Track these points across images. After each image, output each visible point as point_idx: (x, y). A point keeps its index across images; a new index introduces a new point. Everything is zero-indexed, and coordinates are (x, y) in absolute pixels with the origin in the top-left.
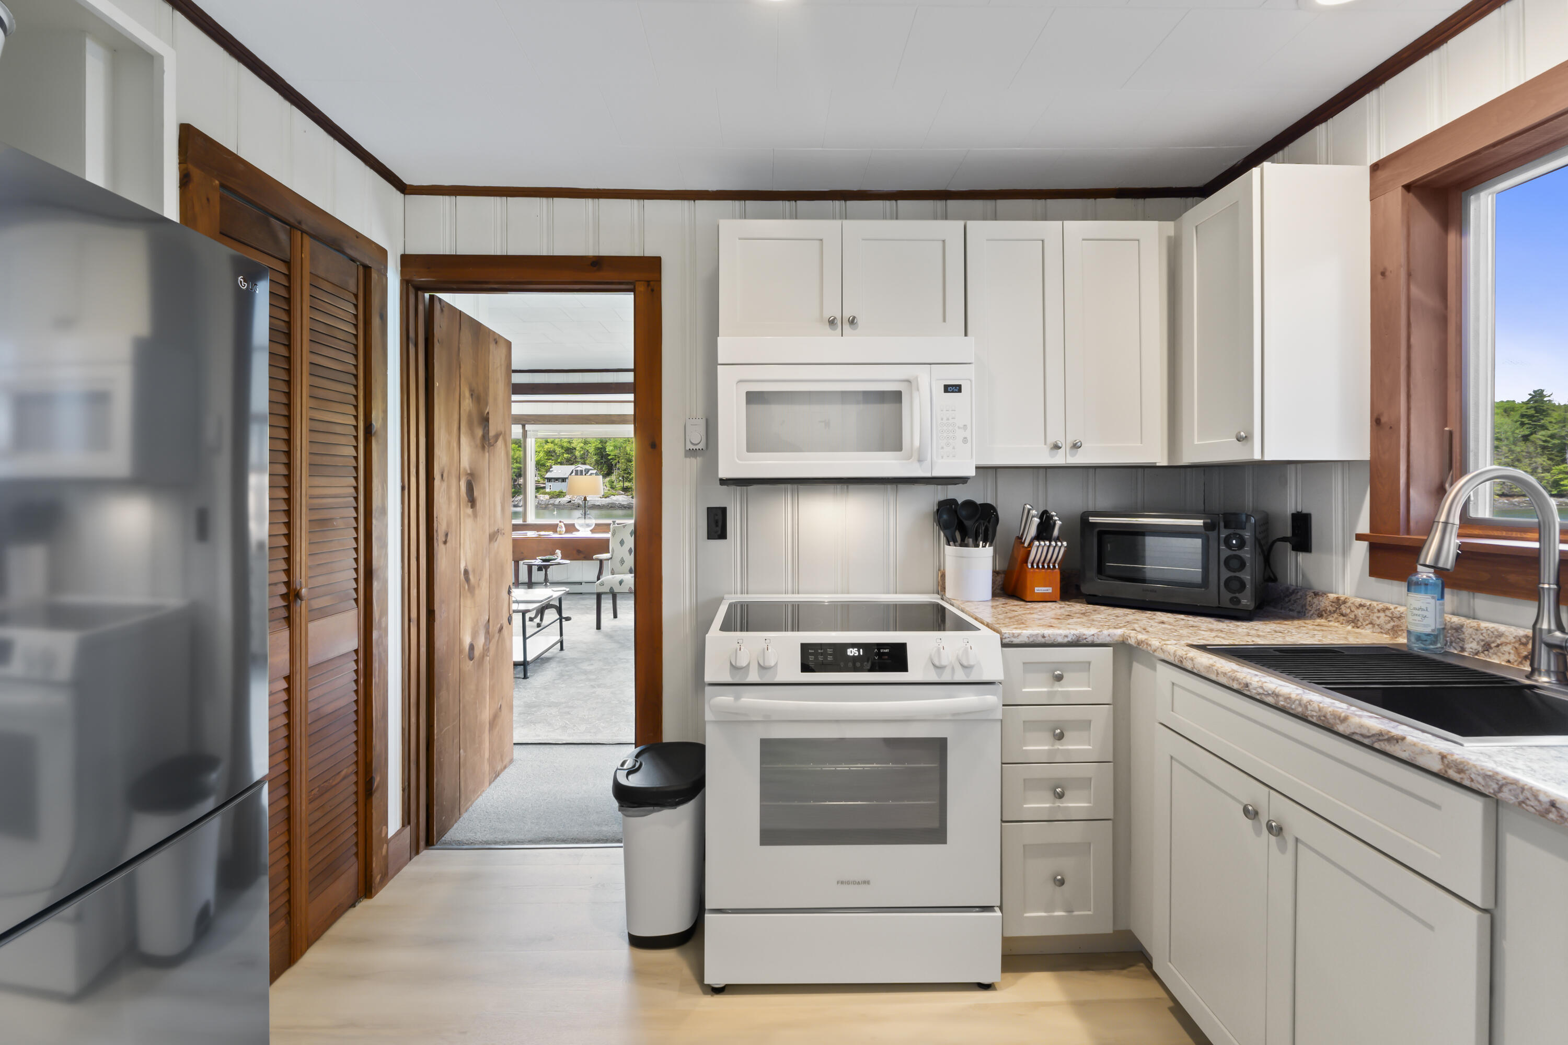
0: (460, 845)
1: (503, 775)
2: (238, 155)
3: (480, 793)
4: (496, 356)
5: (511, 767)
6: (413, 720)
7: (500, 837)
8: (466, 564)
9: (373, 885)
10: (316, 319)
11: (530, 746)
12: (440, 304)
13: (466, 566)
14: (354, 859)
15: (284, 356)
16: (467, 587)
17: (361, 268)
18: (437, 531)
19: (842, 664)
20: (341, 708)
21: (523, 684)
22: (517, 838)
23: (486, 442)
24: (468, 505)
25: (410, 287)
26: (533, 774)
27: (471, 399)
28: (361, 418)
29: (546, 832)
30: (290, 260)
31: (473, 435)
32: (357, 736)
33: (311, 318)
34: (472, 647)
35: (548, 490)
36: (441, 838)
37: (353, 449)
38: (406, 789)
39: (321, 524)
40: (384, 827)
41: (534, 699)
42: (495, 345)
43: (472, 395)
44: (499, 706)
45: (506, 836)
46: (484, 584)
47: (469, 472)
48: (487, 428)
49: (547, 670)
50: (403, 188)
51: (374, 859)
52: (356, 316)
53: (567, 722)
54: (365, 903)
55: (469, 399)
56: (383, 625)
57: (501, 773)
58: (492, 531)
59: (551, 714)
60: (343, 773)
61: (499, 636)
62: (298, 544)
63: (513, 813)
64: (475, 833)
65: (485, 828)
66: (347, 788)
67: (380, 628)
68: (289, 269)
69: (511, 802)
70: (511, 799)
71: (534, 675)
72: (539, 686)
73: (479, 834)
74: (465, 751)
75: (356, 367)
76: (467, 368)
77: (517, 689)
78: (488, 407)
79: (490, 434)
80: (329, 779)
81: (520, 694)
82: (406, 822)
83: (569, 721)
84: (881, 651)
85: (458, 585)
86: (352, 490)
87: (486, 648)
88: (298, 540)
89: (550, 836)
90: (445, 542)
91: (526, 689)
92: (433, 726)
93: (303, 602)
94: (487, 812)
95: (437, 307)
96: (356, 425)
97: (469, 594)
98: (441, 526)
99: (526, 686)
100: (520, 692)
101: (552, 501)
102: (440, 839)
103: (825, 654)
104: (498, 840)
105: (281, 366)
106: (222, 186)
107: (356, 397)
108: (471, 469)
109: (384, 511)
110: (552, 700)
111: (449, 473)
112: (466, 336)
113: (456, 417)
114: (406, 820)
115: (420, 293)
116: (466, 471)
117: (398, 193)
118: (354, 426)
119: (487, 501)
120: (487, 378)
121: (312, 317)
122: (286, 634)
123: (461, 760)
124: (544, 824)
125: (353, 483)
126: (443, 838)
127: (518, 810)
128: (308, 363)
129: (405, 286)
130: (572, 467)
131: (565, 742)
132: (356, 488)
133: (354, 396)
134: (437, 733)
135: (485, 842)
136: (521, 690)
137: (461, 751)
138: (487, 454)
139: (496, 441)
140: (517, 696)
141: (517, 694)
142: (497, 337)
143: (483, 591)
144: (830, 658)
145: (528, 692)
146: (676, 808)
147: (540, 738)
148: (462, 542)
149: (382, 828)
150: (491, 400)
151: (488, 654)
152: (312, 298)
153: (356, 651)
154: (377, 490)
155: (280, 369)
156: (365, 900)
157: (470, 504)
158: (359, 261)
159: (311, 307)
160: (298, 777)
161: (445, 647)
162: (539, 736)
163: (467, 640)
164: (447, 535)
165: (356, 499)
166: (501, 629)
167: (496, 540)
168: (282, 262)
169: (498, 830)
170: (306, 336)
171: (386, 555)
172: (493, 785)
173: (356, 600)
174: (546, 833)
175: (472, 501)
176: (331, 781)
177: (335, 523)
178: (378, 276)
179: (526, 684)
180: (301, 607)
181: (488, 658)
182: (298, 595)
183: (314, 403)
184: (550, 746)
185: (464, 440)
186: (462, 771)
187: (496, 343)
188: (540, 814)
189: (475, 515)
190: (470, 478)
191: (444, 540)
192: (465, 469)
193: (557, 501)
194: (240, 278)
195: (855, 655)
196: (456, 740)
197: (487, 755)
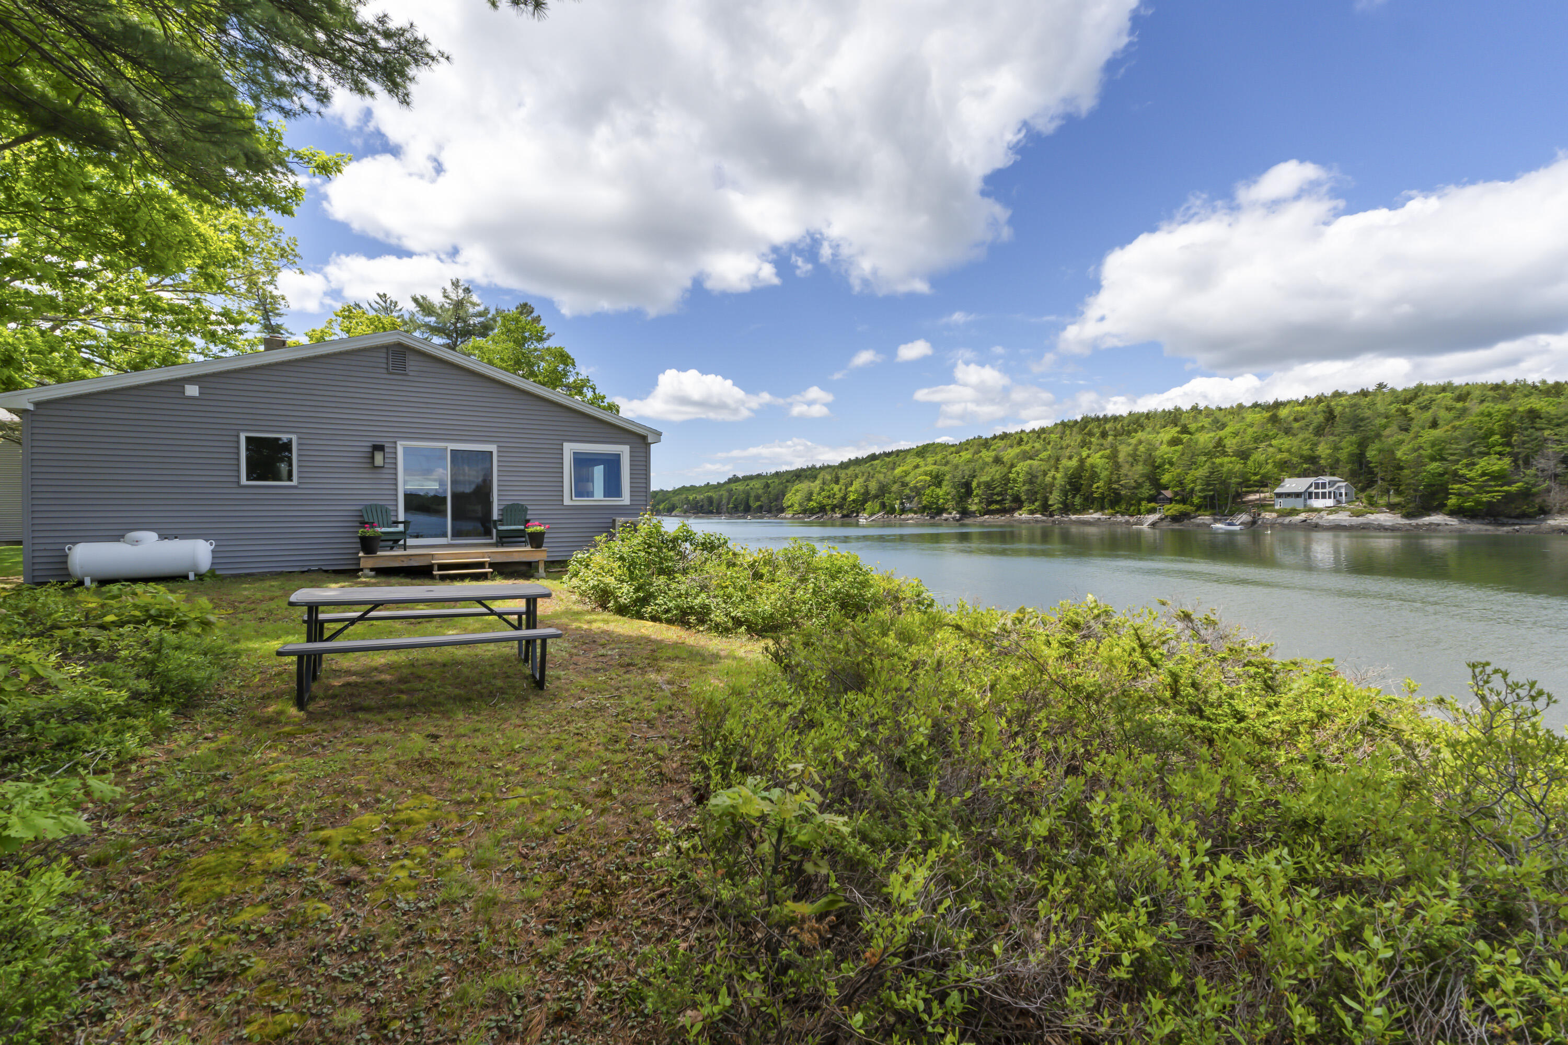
35: (1277, 507)
101: (1280, 520)
130: (1312, 480)
193: (1287, 520)
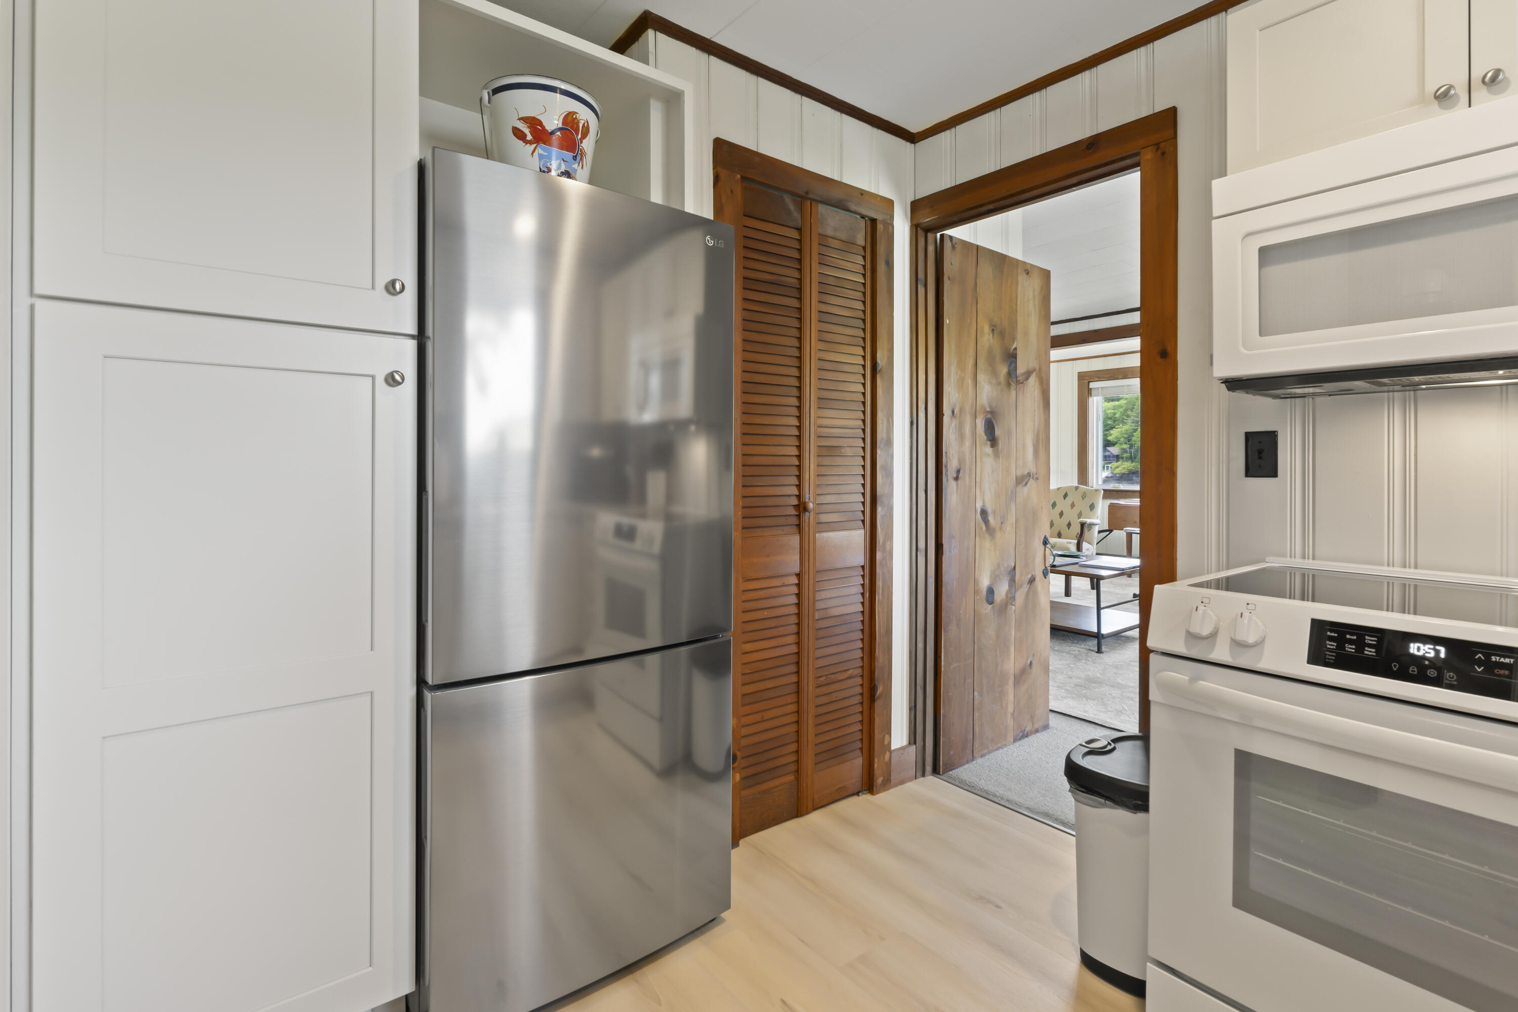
0: (962, 785)
1: (1032, 739)
2: (758, 151)
3: (1000, 745)
4: (1028, 289)
5: (1044, 733)
6: (920, 645)
7: (1001, 792)
8: (984, 503)
9: (875, 784)
10: (825, 273)
11: (1073, 719)
12: (951, 241)
13: (984, 505)
14: (858, 753)
15: (797, 308)
16: (984, 528)
17: (869, 222)
18: (946, 466)
19: (1395, 667)
20: (847, 614)
21: (1094, 658)
22: (1017, 800)
23: (1013, 379)
24: (987, 444)
25: (920, 231)
26: (1063, 747)
27: (991, 335)
28: (868, 357)
29: (1048, 806)
30: (801, 227)
31: (994, 373)
32: (863, 643)
33: (819, 273)
34: (991, 591)
36: (949, 771)
37: (861, 386)
38: (913, 708)
39: (829, 451)
40: (887, 736)
41: (1099, 675)
42: (1025, 276)
43: (993, 330)
44: (1029, 662)
45: (1007, 794)
46: (1009, 528)
47: (988, 410)
48: (1013, 365)
49: (1128, 649)
50: (911, 138)
51: (876, 760)
52: (864, 266)
53: (1126, 708)
54: (865, 798)
55: (989, 335)
56: (888, 548)
57: (1030, 735)
58: (1019, 473)
59: (1111, 694)
60: (850, 672)
61: (1030, 587)
62: (807, 464)
63: (1024, 775)
64: (980, 779)
65: (991, 778)
66: (854, 688)
67: (884, 550)
68: (801, 235)
69: (1027, 765)
70: (1029, 763)
71: (1110, 651)
72: (1110, 664)
73: (983, 781)
74: (981, 694)
75: (864, 311)
76: (987, 301)
77: (1084, 661)
78: (1016, 342)
79: (1018, 372)
80: (836, 673)
81: (1085, 666)
82: (912, 741)
83: (1127, 707)
84: (1493, 658)
85: (973, 524)
86: (861, 423)
87: (1010, 596)
88: (807, 461)
89: (1050, 812)
90: (956, 479)
91: (1094, 663)
92: (940, 657)
93: (812, 514)
94: (1000, 765)
95: (948, 244)
96: (864, 364)
97: (987, 536)
98: (951, 462)
99: (1096, 660)
100: (1086, 664)
102: (947, 772)
103: (1360, 644)
104: (998, 795)
105: (793, 316)
106: (744, 178)
107: (864, 339)
108: (990, 407)
109: (889, 442)
110: (1120, 681)
111: (961, 410)
112: (986, 270)
113: (971, 353)
114: (913, 740)
115: (930, 235)
116: (985, 409)
117: (908, 144)
118: (862, 365)
119: (1013, 441)
120: (1014, 312)
121: (821, 272)
122: (797, 538)
123: (976, 702)
124: (1050, 798)
125: (861, 415)
126: (950, 772)
127: (1030, 775)
128: (817, 311)
129: (914, 231)
131: (1112, 727)
132: (864, 421)
133: (862, 338)
134: (944, 665)
135: (985, 791)
136: (1088, 662)
137: (976, 693)
138: (1013, 393)
139: (1027, 378)
140: (1082, 667)
141: (1082, 666)
142: (1028, 267)
143: (1007, 536)
144: (1369, 652)
145: (1096, 667)
146: (1136, 813)
147: (1087, 715)
148: (978, 480)
149: (884, 736)
150: (1019, 336)
151: (1013, 603)
152: (820, 255)
153: (863, 567)
154: (882, 423)
155: (794, 319)
156: (869, 794)
157: (989, 443)
158: (867, 216)
159: (819, 263)
160: (806, 660)
161: (955, 583)
162: (1086, 712)
163: (985, 582)
164: (958, 472)
165: (864, 430)
166: (1032, 580)
167: (1026, 484)
168: (796, 230)
169: (1003, 785)
170: (815, 287)
171: (891, 484)
172: (1017, 744)
173: (863, 521)
174: (1048, 808)
175: (993, 440)
176: (837, 676)
177: (843, 451)
178: (884, 226)
179: (1097, 659)
180: (810, 518)
181: (1013, 607)
182: (805, 509)
183: (822, 346)
184: (1095, 726)
185: (981, 377)
186: (976, 714)
187: (1028, 273)
188: (1051, 787)
189: (996, 455)
190: (989, 416)
191: (955, 476)
192: (983, 407)
194: (708, 238)
195: (1427, 655)
196: (970, 681)
197: (1010, 709)
